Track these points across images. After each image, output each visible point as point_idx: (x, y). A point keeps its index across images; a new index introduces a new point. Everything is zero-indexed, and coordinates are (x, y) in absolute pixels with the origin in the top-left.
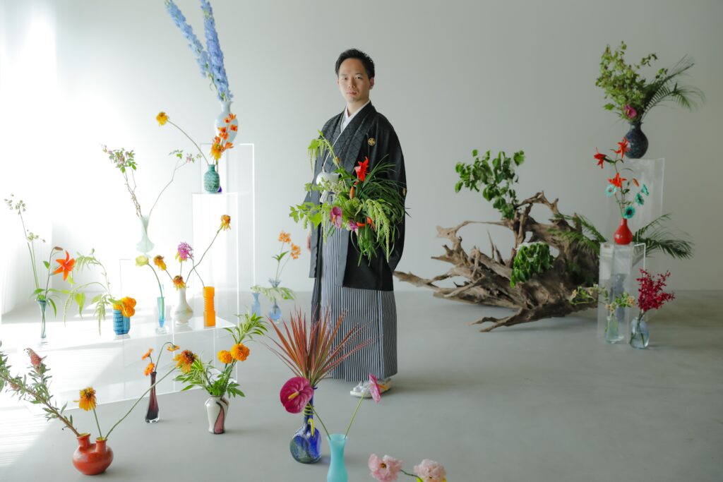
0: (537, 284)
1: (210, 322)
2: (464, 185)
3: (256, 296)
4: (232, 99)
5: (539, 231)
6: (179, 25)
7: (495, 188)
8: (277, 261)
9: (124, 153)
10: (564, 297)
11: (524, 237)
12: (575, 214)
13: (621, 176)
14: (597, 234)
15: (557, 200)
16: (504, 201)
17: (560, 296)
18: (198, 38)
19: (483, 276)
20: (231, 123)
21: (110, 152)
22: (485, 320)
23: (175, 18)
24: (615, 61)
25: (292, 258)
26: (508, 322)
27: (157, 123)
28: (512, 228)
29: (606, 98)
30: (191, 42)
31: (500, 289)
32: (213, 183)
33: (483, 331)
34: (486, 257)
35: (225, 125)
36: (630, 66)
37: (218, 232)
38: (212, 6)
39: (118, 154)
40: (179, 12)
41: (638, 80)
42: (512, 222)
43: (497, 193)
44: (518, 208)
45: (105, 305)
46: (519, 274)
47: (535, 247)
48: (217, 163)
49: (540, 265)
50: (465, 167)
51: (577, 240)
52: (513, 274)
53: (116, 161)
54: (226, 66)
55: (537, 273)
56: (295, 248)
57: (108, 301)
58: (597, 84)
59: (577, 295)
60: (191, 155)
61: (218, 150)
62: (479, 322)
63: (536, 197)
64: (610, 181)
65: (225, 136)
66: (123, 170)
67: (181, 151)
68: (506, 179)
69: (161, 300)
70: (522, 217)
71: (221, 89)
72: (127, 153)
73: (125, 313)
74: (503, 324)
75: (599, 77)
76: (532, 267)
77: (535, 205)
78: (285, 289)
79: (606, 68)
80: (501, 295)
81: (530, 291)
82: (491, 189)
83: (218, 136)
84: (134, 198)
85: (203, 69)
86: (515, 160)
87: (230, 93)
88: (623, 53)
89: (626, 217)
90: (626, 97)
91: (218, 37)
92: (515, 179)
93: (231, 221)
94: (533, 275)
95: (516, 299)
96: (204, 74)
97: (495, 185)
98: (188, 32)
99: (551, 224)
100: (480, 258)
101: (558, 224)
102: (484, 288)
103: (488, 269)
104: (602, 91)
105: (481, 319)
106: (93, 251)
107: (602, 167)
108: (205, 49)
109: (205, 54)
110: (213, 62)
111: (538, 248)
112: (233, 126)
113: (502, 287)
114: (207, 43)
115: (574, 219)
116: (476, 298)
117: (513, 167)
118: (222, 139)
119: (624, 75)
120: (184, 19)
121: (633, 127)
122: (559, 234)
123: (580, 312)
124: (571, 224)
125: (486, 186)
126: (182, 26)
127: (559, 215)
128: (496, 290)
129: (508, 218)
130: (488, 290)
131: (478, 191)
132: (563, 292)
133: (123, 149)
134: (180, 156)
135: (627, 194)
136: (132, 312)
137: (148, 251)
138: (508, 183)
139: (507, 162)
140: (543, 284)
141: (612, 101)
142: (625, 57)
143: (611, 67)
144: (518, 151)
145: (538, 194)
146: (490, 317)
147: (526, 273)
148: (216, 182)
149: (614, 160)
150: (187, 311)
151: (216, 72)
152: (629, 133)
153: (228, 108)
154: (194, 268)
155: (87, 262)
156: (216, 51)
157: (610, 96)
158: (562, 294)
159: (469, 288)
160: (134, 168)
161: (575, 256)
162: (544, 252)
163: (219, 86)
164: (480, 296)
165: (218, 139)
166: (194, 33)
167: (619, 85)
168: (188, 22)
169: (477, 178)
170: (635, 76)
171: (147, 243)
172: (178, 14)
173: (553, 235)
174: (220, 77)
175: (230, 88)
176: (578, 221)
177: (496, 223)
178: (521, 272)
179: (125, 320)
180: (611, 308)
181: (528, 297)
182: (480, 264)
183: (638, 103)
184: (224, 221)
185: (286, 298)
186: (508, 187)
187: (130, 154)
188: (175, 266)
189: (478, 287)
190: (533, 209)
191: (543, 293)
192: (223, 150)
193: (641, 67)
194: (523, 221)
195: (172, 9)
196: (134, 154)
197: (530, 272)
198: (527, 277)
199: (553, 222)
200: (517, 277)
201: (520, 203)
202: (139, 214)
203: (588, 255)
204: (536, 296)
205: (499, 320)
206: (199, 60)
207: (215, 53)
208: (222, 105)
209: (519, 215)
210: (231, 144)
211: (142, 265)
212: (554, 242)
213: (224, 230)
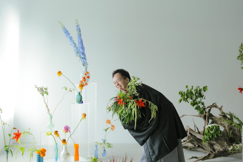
0: (215, 142)
1: (77, 158)
2: (183, 100)
3: (96, 146)
4: (88, 65)
5: (214, 119)
6: (67, 37)
7: (196, 101)
8: (105, 131)
9: (43, 89)
10: (227, 148)
11: (208, 122)
12: (230, 112)
14: (240, 121)
15: (222, 106)
16: (199, 106)
17: (225, 148)
18: (75, 41)
19: (191, 138)
20: (88, 75)
21: (38, 88)
22: (193, 158)
23: (66, 34)
25: (111, 130)
26: (203, 159)
27: (58, 75)
28: (203, 118)
29: (242, 64)
30: (72, 43)
31: (199, 144)
32: (79, 99)
34: (192, 130)
35: (85, 76)
37: (81, 120)
38: (80, 29)
39: (41, 89)
40: (67, 31)
42: (203, 115)
43: (197, 103)
44: (206, 109)
45: (33, 152)
46: (207, 138)
47: (213, 127)
48: (81, 91)
49: (216, 135)
50: (183, 92)
51: (231, 124)
52: (204, 138)
53: (40, 92)
54: (86, 52)
55: (215, 138)
56: (113, 126)
57: (34, 150)
58: (238, 59)
59: (233, 148)
60: (71, 89)
61: (82, 86)
62: (190, 159)
63: (213, 105)
65: (85, 80)
66: (43, 95)
67: (67, 87)
68: (200, 97)
69: (57, 149)
71: (84, 62)
72: (45, 88)
73: (41, 155)
74: (201, 160)
75: (238, 56)
76: (212, 135)
78: (108, 143)
79: (241, 52)
80: (199, 146)
81: (211, 145)
82: (194, 102)
83: (82, 80)
84: (47, 106)
85: (77, 53)
86: (204, 90)
87: (87, 63)
91: (83, 41)
92: (204, 97)
93: (86, 116)
94: (213, 138)
95: (205, 148)
96: (77, 55)
97: (195, 100)
98: (70, 39)
99: (219, 116)
100: (190, 131)
101: (223, 117)
102: (192, 143)
103: (194, 136)
104: (240, 62)
105: (191, 157)
106: (29, 129)
107: (241, 93)
108: (77, 46)
109: (77, 48)
110: (81, 51)
111: (215, 127)
112: (88, 76)
113: (200, 143)
114: (78, 43)
115: (229, 114)
116: (188, 147)
117: (203, 92)
118: (83, 82)
120: (69, 34)
122: (224, 121)
123: (234, 155)
124: (228, 116)
125: (192, 100)
126: (69, 37)
127: (223, 113)
128: (197, 144)
129: (201, 114)
131: (188, 102)
132: (226, 146)
133: (43, 87)
134: (66, 89)
136: (44, 155)
137: (52, 129)
138: (201, 99)
139: (200, 90)
140: (217, 143)
144: (205, 86)
145: (214, 104)
146: (195, 156)
147: (209, 138)
148: (81, 99)
150: (67, 154)
151: (81, 55)
153: (86, 69)
154: (71, 135)
155: (27, 133)
158: (226, 147)
159: (186, 143)
160: (47, 94)
161: (230, 130)
162: (218, 129)
163: (83, 60)
164: (190, 147)
166: (73, 39)
168: (71, 35)
169: (188, 97)
171: (52, 125)
172: (67, 32)
173: (221, 121)
174: (83, 57)
175: (87, 61)
176: (231, 115)
177: (196, 116)
178: (207, 137)
179: (41, 158)
181: (211, 148)
182: (190, 133)
184: (83, 116)
185: (109, 147)
186: (201, 101)
187: (46, 89)
188: (63, 135)
189: (189, 143)
190: (212, 110)
191: (217, 146)
192: (84, 86)
194: (208, 115)
195: (65, 30)
196: (47, 89)
197: (212, 137)
198: (210, 139)
199: (221, 115)
200: (206, 139)
201: (206, 107)
202: (49, 113)
203: (236, 130)
204: (214, 148)
205: (199, 158)
206: (75, 50)
207: (81, 47)
208: (84, 68)
209: (206, 112)
210: (87, 84)
211: (49, 135)
212: (221, 125)
213: (83, 119)
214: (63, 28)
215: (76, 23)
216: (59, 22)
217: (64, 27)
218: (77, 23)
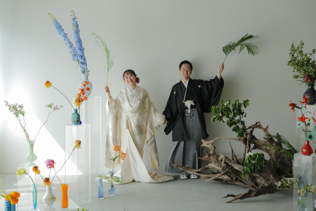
0: (257, 175)
2: (216, 119)
3: (101, 181)
4: (89, 73)
5: (258, 143)
6: (60, 33)
7: (233, 120)
9: (17, 106)
10: (273, 183)
11: (250, 147)
12: (277, 133)
13: (305, 116)
14: (291, 146)
15: (268, 127)
16: (238, 127)
17: (271, 182)
18: (70, 40)
19: (227, 169)
20: (87, 86)
21: (10, 106)
22: (228, 196)
23: (59, 30)
24: (298, 51)
26: (241, 197)
27: (45, 86)
28: (243, 142)
29: (294, 71)
30: (67, 42)
31: (236, 177)
33: (227, 203)
34: (229, 159)
35: (83, 87)
36: (306, 54)
37: (73, 150)
38: (78, 23)
39: (14, 107)
40: (60, 26)
41: (310, 62)
42: (243, 138)
44: (246, 131)
47: (256, 155)
48: (79, 108)
49: (259, 166)
50: (217, 109)
51: (279, 150)
52: (244, 170)
53: (12, 111)
54: (86, 55)
55: (257, 169)
58: (288, 64)
59: (281, 184)
61: (79, 101)
62: (225, 197)
63: (256, 125)
64: (299, 118)
65: (83, 93)
66: (17, 116)
68: (239, 115)
69: (35, 193)
70: (248, 136)
71: (83, 68)
72: (19, 106)
73: (12, 202)
74: (239, 198)
75: (289, 61)
76: (254, 166)
77: (255, 129)
79: (293, 55)
80: (237, 179)
81: (253, 179)
82: (231, 121)
83: (80, 93)
84: (25, 131)
85: (73, 57)
86: (244, 105)
87: (88, 70)
88: (302, 47)
89: (309, 140)
90: (305, 71)
91: (81, 40)
92: (244, 115)
93: (81, 143)
94: (255, 170)
95: (245, 182)
96: (74, 59)
97: (233, 118)
98: (65, 37)
99: (264, 140)
100: (225, 160)
101: (268, 141)
102: (228, 176)
103: (231, 166)
104: (291, 68)
105: (226, 195)
107: (294, 111)
108: (74, 46)
109: (74, 49)
110: (79, 53)
111: (258, 156)
112: (87, 88)
113: (238, 176)
114: (75, 43)
115: (277, 137)
116: (223, 180)
117: (243, 108)
118: (82, 95)
119: (303, 59)
120: (63, 30)
121: (310, 87)
122: (269, 146)
124: (276, 140)
125: (228, 119)
126: (62, 34)
127: (269, 135)
128: (234, 177)
129: (240, 136)
130: (230, 176)
131: (224, 122)
132: (272, 180)
133: (17, 104)
134: (51, 107)
135: (308, 126)
137: (33, 161)
138: (240, 117)
139: (240, 106)
140: (261, 175)
141: (297, 73)
142: (303, 49)
143: (295, 55)
144: (245, 99)
145: (257, 123)
146: (231, 194)
147: (251, 169)
148: (77, 119)
149: (301, 107)
150: (52, 198)
151: (80, 58)
152: (307, 91)
153: (87, 78)
156: (80, 47)
157: (296, 70)
158: (272, 181)
159: (220, 176)
160: (23, 115)
161: (278, 159)
162: (261, 158)
163: (82, 66)
164: (226, 180)
165: (79, 95)
166: (68, 38)
167: (300, 65)
168: (65, 32)
169: (223, 115)
170: (309, 59)
171: (33, 156)
172: (60, 28)
174: (82, 61)
175: (88, 67)
177: (234, 139)
178: (248, 169)
179: (12, 206)
180: (301, 193)
181: (252, 182)
182: (225, 163)
183: (312, 74)
184: (77, 144)
185: (117, 182)
186: (241, 119)
187: (21, 107)
189: (225, 175)
190: (254, 131)
191: (261, 180)
192: (83, 101)
193: (312, 54)
194: (249, 138)
195: (56, 25)
196: (23, 107)
197: (253, 168)
198: (252, 172)
199: (266, 139)
200: (246, 171)
201: (247, 128)
202: (28, 140)
203: (286, 158)
204: (257, 181)
205: (236, 196)
206: (71, 52)
207: (79, 48)
208: (84, 76)
209: (247, 134)
210: (87, 98)
211: (21, 175)
212: (267, 151)
213: (77, 149)
214: (54, 22)
215: (72, 16)
216: (49, 13)
217: (56, 20)
218: (74, 15)
